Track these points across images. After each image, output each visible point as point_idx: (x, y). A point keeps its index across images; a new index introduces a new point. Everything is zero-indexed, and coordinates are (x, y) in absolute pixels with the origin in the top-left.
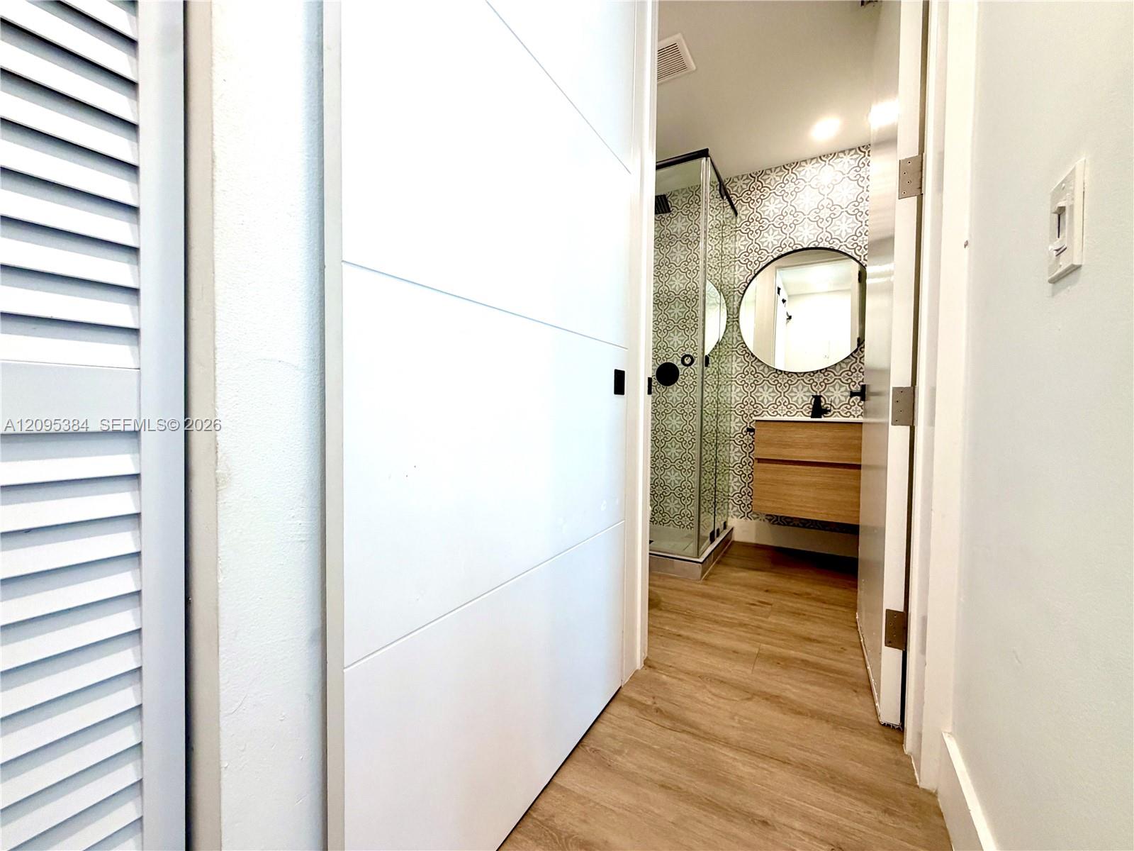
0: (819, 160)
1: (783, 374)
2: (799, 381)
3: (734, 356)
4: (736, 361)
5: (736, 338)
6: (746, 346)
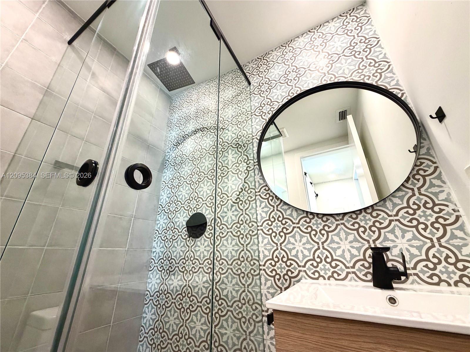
1: (316, 218)
2: (339, 227)
3: (258, 201)
4: (260, 206)
5: (259, 182)
6: (269, 189)
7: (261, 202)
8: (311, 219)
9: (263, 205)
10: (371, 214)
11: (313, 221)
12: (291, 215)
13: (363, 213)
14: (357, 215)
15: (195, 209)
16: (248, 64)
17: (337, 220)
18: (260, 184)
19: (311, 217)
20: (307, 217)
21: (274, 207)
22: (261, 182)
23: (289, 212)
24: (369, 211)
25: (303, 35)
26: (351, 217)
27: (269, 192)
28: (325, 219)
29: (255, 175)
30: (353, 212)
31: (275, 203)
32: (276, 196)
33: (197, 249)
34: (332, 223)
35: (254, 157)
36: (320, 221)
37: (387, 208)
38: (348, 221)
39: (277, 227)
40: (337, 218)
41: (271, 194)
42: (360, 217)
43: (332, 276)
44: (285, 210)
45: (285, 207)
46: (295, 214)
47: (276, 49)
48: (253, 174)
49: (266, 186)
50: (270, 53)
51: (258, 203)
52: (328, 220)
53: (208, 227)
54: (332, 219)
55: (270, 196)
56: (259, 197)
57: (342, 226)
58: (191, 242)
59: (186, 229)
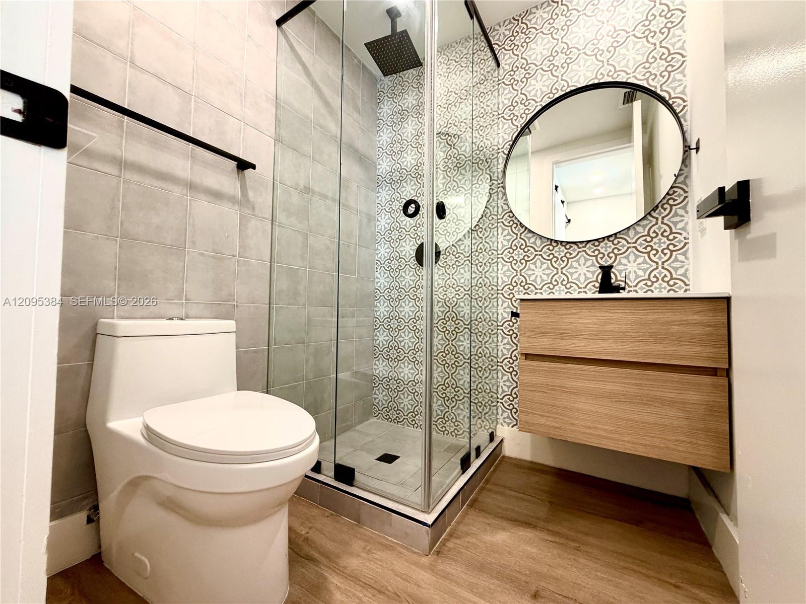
1: (559, 246)
2: (580, 254)
3: (500, 228)
4: (502, 234)
5: (502, 207)
6: (514, 215)
8: (554, 247)
10: (612, 241)
12: (535, 243)
14: (600, 242)
16: (498, 28)
17: (579, 248)
18: (504, 210)
19: (555, 244)
20: (551, 244)
22: (505, 207)
23: (532, 240)
35: (498, 177)
36: (563, 248)
37: (629, 237)
38: (590, 248)
39: (518, 255)
42: (602, 244)
44: (529, 238)
45: (530, 235)
46: (538, 242)
47: (542, 5)
48: (496, 198)
50: (532, 11)
51: (500, 231)
52: (571, 247)
54: (575, 246)
55: (514, 223)
56: (501, 224)
57: (584, 253)
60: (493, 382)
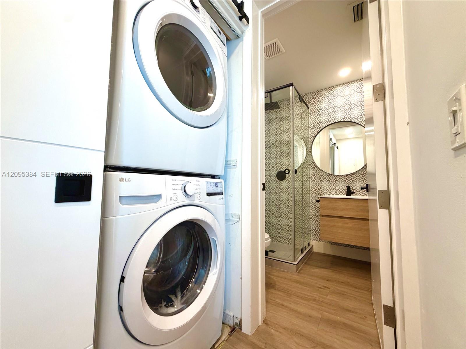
0: (343, 85)
1: (332, 176)
2: (340, 179)
4: (311, 170)
5: (311, 160)
6: (315, 164)
7: (312, 169)
8: (330, 176)
9: (312, 170)
10: (351, 176)
11: (331, 177)
12: (323, 174)
13: (349, 175)
15: (280, 169)
16: (308, 94)
17: (339, 177)
18: (311, 161)
19: (331, 175)
20: (329, 175)
21: (317, 171)
22: (312, 160)
23: (322, 173)
24: (350, 175)
25: (340, 85)
26: (344, 176)
27: (315, 165)
28: (335, 176)
29: (309, 157)
30: (346, 175)
31: (317, 169)
32: (318, 167)
33: (282, 184)
34: (338, 178)
35: (309, 149)
36: (334, 177)
37: (357, 174)
38: (343, 178)
39: (317, 178)
40: (340, 176)
41: (316, 166)
42: (348, 177)
43: (335, 194)
44: (321, 172)
45: (321, 171)
46: (325, 174)
47: (325, 89)
48: (308, 157)
49: (314, 162)
50: (321, 91)
51: (310, 169)
52: (337, 177)
53: (287, 177)
54: (338, 176)
55: (315, 166)
56: (311, 166)
57: (341, 179)
58: (279, 182)
59: (276, 177)
60: (309, 224)
